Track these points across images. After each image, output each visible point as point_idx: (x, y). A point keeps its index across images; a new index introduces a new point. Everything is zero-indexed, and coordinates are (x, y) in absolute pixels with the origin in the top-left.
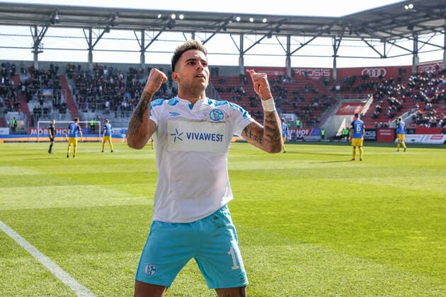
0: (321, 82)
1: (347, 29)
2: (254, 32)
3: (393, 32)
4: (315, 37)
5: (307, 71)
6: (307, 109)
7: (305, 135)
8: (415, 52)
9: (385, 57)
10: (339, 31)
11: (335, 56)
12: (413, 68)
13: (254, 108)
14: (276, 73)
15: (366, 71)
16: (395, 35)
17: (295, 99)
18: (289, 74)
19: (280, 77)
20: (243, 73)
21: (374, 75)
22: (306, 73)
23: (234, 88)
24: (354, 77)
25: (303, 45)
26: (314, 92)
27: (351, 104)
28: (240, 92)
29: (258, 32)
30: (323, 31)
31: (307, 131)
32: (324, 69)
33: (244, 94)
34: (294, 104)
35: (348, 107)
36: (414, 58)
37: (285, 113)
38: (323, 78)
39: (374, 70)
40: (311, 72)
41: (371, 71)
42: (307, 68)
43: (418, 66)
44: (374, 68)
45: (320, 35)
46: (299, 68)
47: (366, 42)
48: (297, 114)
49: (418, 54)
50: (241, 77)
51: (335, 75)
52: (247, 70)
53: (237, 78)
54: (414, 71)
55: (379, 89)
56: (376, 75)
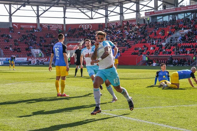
0: (57, 32)
1: (68, 2)
2: (16, 3)
3: (94, 5)
4: (51, 7)
5: (49, 26)
6: (47, 46)
7: (45, 61)
8: (106, 16)
9: (92, 18)
10: (64, 4)
11: (65, 18)
12: (106, 25)
13: (16, 46)
14: (31, 27)
15: (82, 26)
16: (95, 7)
17: (41, 41)
18: (39, 27)
19: (33, 29)
20: (11, 26)
21: (85, 28)
22: (48, 27)
23: (5, 35)
24: (75, 29)
25: (45, 11)
26: (52, 37)
27: (72, 44)
28: (8, 37)
29: (18, 3)
30: (55, 4)
31: (46, 59)
32: (58, 24)
33: (11, 38)
34: (40, 44)
35: (70, 45)
36: (106, 19)
37: (35, 49)
38: (58, 29)
39: (85, 25)
40: (51, 26)
41: (84, 26)
42: (49, 24)
43: (108, 23)
44: (85, 24)
45: (53, 6)
46: (45, 24)
47: (80, 10)
48: (42, 50)
49: (108, 17)
50: (10, 28)
51: (65, 27)
52: (14, 25)
53: (8, 29)
54: (106, 26)
55: (87, 35)
56: (87, 28)
